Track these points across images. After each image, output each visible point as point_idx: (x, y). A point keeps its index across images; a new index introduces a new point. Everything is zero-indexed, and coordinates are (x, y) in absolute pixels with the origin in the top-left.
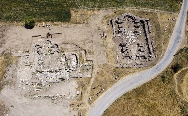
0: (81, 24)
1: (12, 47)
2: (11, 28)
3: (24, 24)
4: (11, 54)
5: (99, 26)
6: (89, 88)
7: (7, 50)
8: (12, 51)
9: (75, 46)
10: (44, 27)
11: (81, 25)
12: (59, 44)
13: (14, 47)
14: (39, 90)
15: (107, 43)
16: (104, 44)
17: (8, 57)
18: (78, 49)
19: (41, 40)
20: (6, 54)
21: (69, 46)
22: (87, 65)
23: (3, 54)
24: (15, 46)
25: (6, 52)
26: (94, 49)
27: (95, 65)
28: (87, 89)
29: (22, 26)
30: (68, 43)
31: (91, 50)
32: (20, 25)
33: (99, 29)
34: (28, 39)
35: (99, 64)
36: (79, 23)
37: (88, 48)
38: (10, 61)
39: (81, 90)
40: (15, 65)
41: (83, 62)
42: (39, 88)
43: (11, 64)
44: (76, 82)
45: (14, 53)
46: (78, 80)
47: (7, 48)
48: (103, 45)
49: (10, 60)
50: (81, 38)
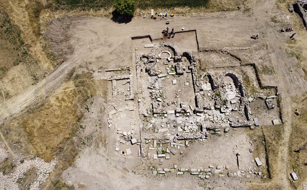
0: (234, 12)
1: (89, 60)
2: (84, 21)
3: (110, 13)
4: (89, 75)
5: (273, 15)
6: (283, 151)
7: (80, 66)
8: (90, 68)
9: (229, 57)
10: (155, 18)
11: (233, 14)
12: (193, 52)
13: (93, 60)
14: (164, 155)
15: (300, 48)
16: (294, 50)
17: (83, 82)
18: (237, 63)
19: (152, 45)
20: (77, 77)
21: (214, 58)
22: (265, 97)
23: (72, 75)
24: (97, 58)
25: (79, 72)
26: (274, 62)
27: (283, 96)
28: (279, 153)
29: (106, 18)
30: (213, 51)
31: (267, 64)
32: (101, 16)
33: (275, 22)
34: (122, 44)
35: (293, 94)
36: (228, 10)
37: (260, 61)
38: (89, 91)
39: (263, 155)
40: (101, 100)
41: (253, 91)
42: (163, 152)
43: (92, 96)
44: (248, 138)
45: (96, 74)
46: (251, 132)
47: (78, 62)
48: (293, 54)
49: (89, 88)
50: (239, 40)
